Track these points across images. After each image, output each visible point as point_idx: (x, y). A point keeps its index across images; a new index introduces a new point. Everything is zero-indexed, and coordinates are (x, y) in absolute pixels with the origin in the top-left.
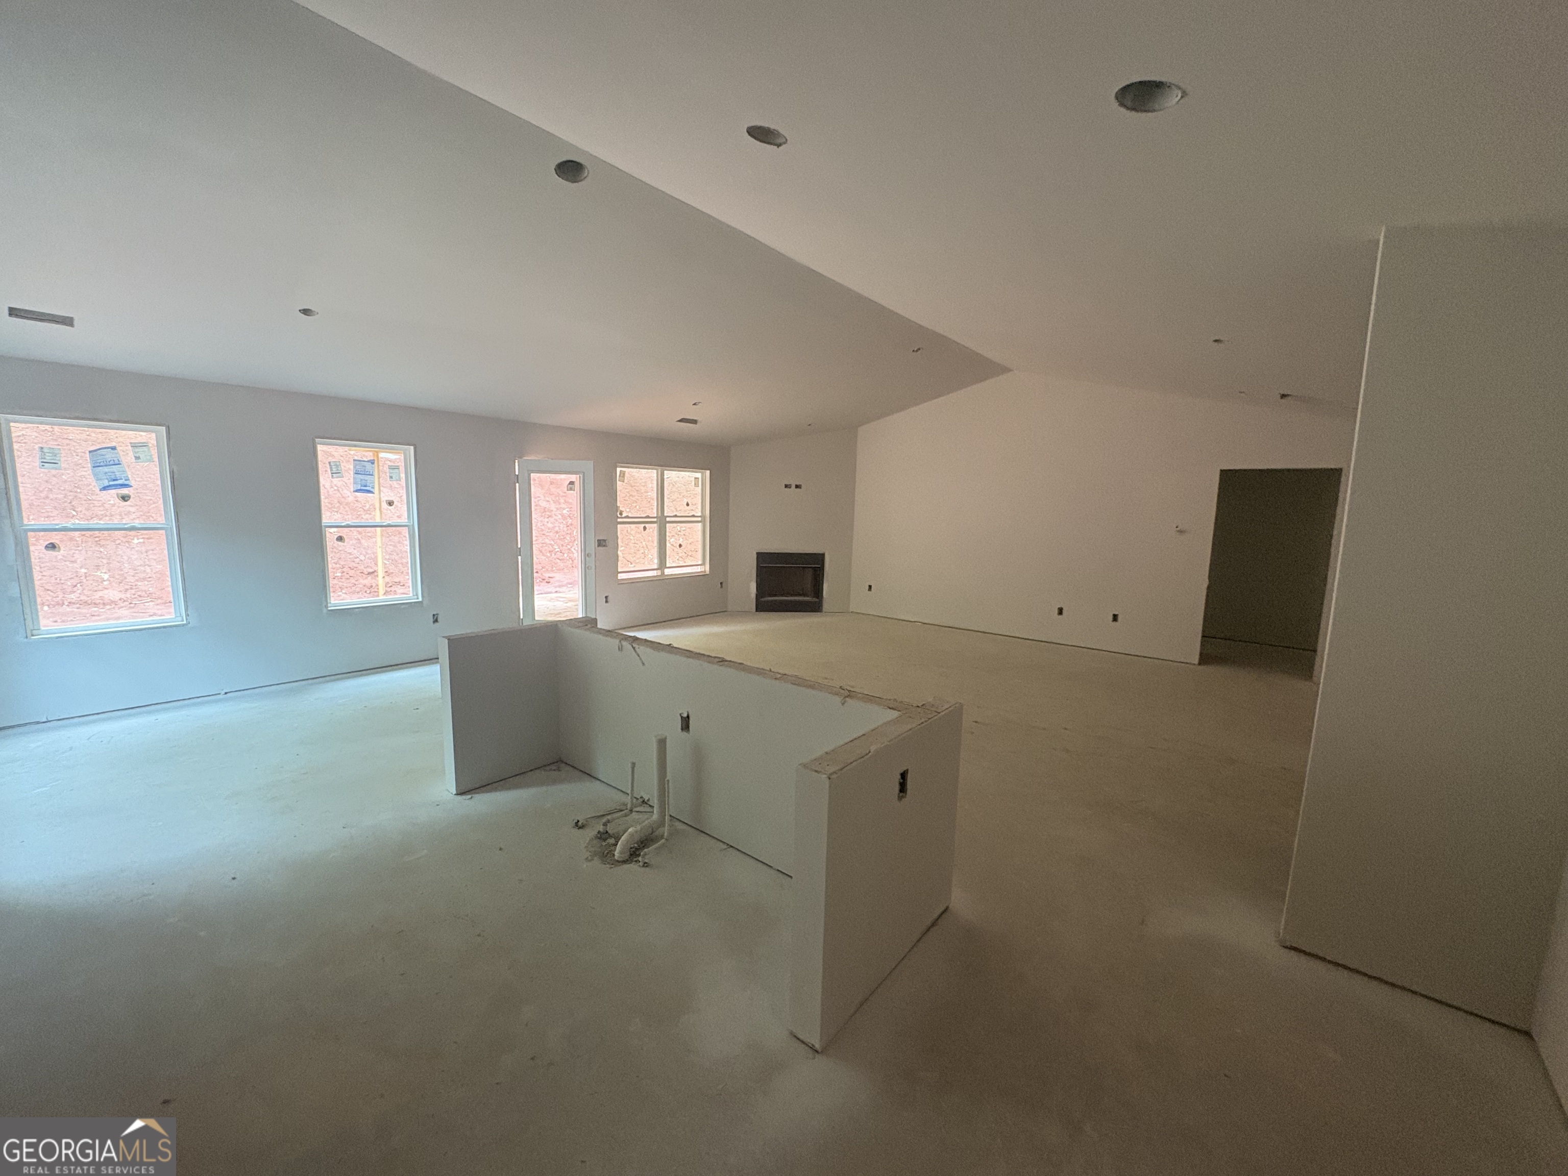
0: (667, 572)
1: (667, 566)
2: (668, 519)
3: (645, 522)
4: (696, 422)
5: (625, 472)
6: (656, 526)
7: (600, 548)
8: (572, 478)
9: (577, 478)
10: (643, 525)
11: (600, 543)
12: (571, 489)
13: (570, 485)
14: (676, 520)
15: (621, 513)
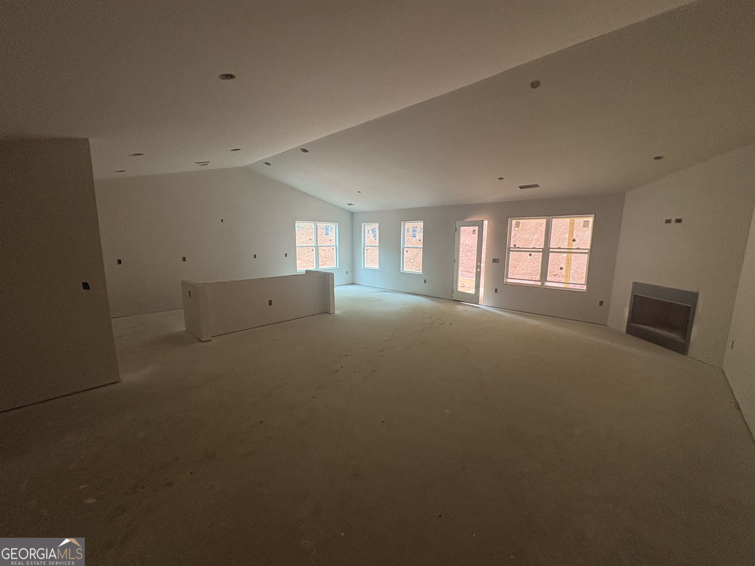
0: (547, 284)
1: (548, 280)
2: (551, 250)
3: (530, 251)
4: (536, 186)
5: (520, 222)
6: (541, 253)
7: (494, 263)
8: (475, 228)
9: (476, 228)
10: (530, 253)
11: (494, 261)
12: (474, 233)
13: (474, 232)
14: (559, 250)
15: (515, 245)
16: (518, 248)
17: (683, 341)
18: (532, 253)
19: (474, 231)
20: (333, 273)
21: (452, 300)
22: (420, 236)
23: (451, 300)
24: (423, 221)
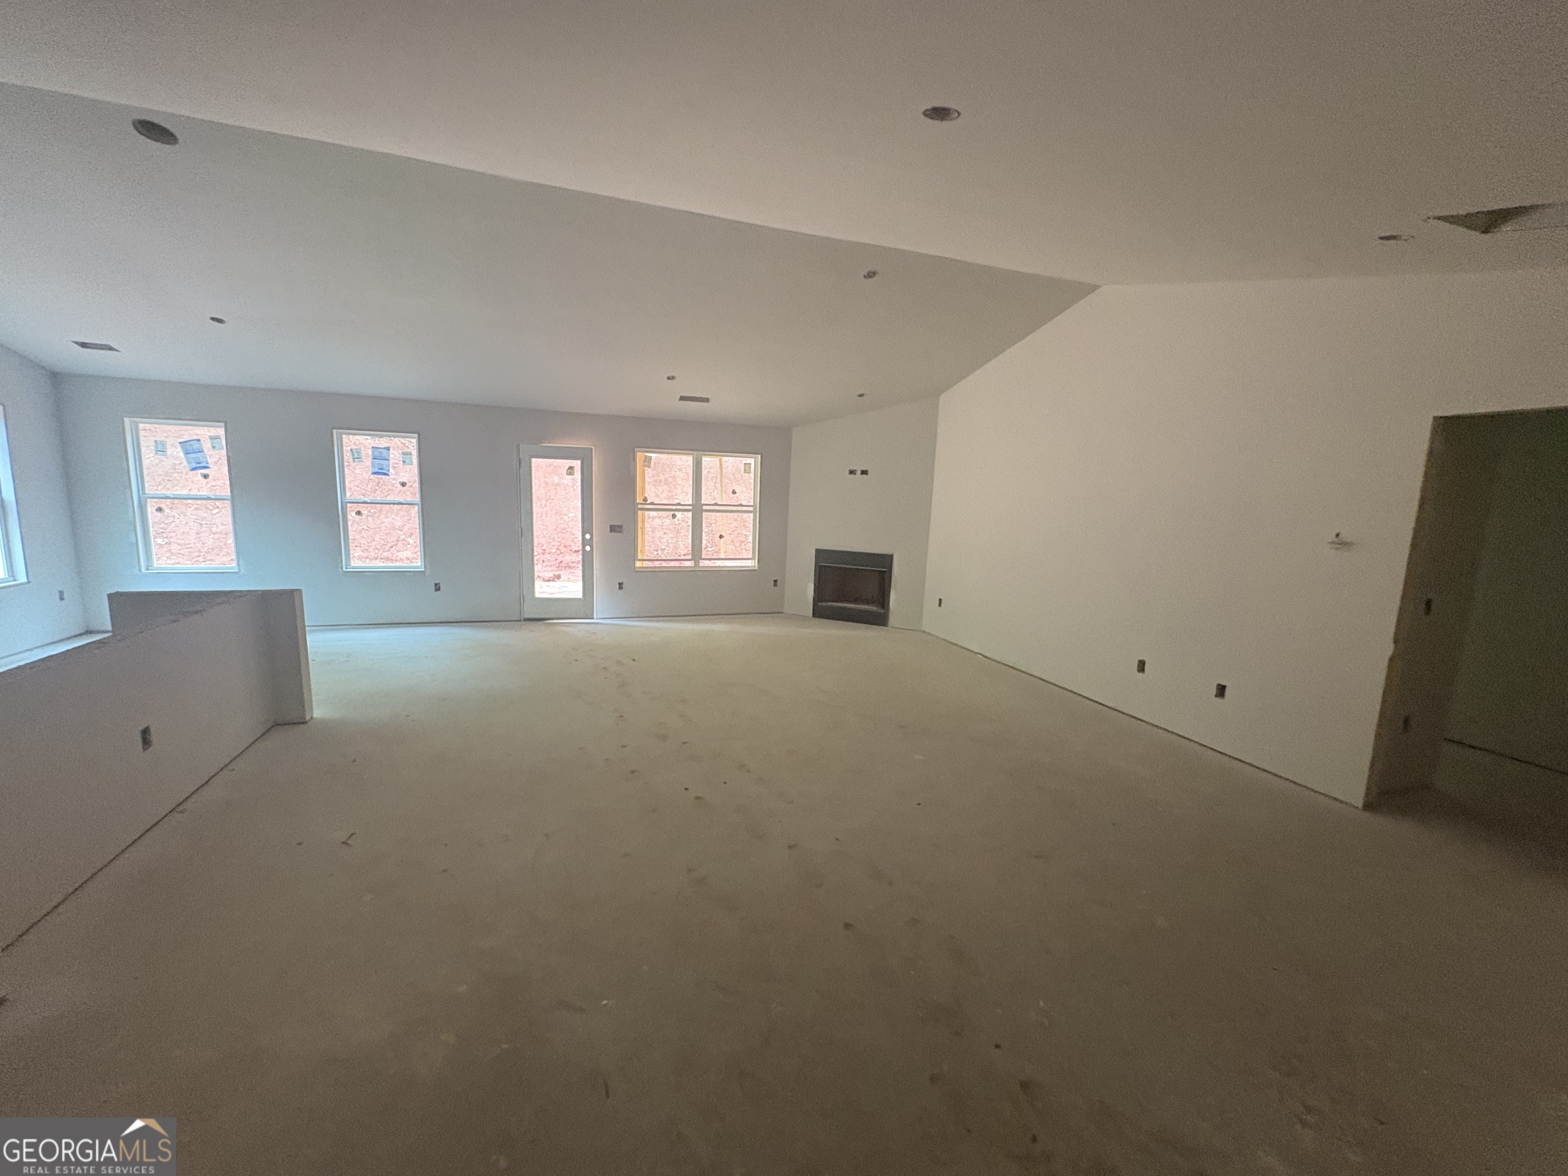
0: (704, 563)
1: (703, 557)
2: (705, 508)
4: (707, 400)
5: (651, 457)
6: (690, 514)
7: (613, 534)
8: (572, 463)
9: (577, 464)
10: (672, 513)
11: (613, 529)
12: (571, 474)
13: (569, 470)
14: (717, 508)
15: (645, 499)
16: (652, 504)
17: (882, 611)
18: (676, 513)
19: (571, 468)
20: (301, 590)
21: (522, 619)
22: (410, 473)
23: (520, 621)
24: (416, 435)
